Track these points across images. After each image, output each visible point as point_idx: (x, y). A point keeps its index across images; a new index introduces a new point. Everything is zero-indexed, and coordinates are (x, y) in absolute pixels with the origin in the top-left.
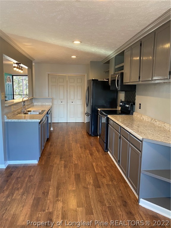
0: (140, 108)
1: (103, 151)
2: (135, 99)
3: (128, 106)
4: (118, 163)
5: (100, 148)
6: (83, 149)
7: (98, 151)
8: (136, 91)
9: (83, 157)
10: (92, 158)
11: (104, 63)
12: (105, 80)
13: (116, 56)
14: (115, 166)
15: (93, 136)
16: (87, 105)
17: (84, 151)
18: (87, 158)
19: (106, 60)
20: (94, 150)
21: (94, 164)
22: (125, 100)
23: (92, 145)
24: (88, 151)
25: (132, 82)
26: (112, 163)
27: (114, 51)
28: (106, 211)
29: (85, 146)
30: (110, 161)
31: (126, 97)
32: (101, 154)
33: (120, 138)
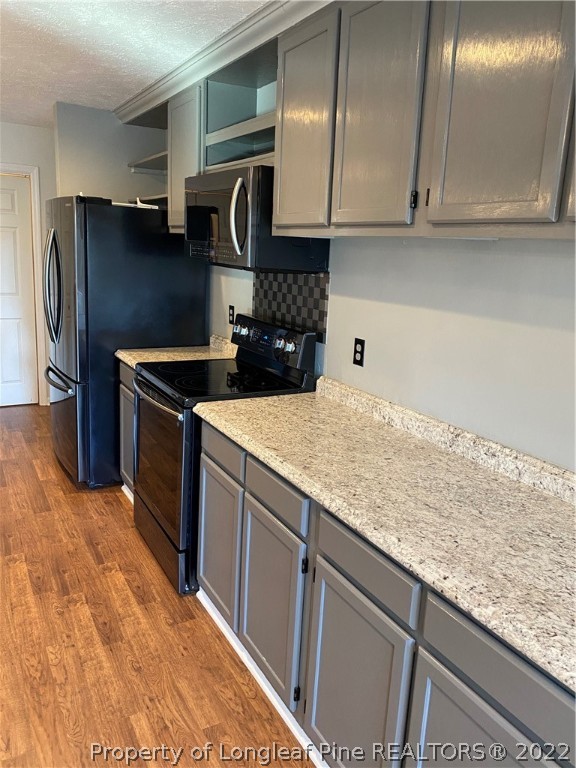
0: (359, 363)
1: (170, 590)
2: (323, 315)
3: (290, 347)
4: (293, 703)
5: (151, 570)
6: (54, 600)
7: (143, 598)
8: (327, 273)
9: (60, 678)
10: (119, 672)
11: (129, 123)
12: (140, 205)
13: (207, 78)
14: (266, 715)
15: (94, 488)
16: (55, 331)
17: (61, 614)
18: (90, 678)
19: (142, 105)
20: (117, 590)
22: (256, 311)
23: (100, 560)
24: (85, 612)
25: (339, 225)
26: (240, 680)
27: (199, 49)
29: (59, 571)
30: (227, 664)
31: (260, 294)
32: (162, 616)
33: (305, 570)
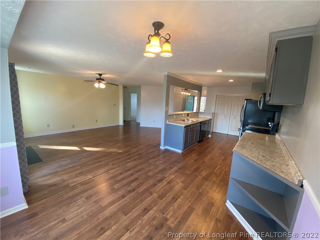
21: (219, 167)
28: (195, 193)
